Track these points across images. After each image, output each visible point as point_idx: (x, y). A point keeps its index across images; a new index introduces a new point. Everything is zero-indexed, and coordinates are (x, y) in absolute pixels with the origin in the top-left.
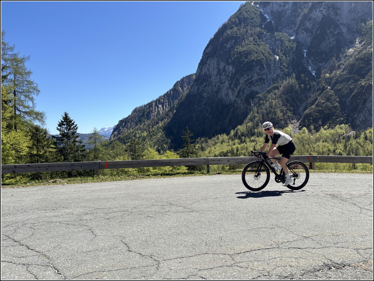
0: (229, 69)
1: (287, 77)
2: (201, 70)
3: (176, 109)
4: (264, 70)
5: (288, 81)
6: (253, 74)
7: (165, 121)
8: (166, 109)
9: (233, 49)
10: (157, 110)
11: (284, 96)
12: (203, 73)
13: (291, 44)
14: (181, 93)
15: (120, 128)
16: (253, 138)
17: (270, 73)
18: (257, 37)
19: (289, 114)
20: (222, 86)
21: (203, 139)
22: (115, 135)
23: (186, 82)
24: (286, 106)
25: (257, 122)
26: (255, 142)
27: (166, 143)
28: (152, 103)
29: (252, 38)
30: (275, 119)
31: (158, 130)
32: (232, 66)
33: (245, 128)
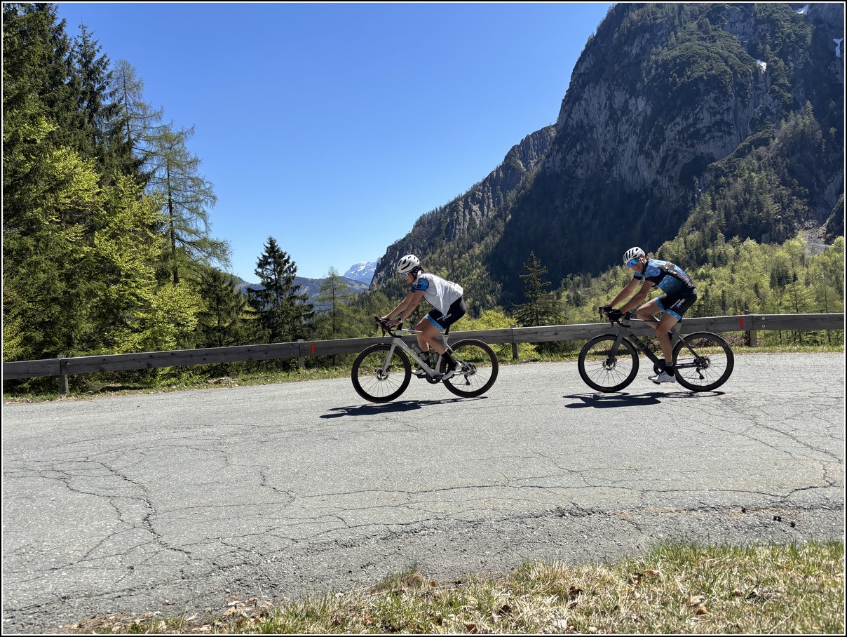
0: (637, 108)
1: (789, 112)
2: (569, 116)
3: (512, 211)
4: (728, 100)
5: (792, 123)
6: (698, 112)
7: (488, 241)
8: (490, 213)
9: (645, 57)
10: (468, 217)
11: (784, 160)
12: (575, 122)
13: (799, 27)
14: (523, 174)
15: (391, 264)
16: (701, 269)
17: (745, 106)
18: (707, 20)
19: (798, 205)
20: (621, 148)
21: (577, 278)
22: (380, 280)
23: (534, 147)
24: (790, 186)
25: (712, 230)
26: (708, 280)
27: (491, 292)
28: (456, 201)
29: (695, 23)
30: (761, 221)
31: (472, 263)
32: (644, 98)
33: (683, 246)
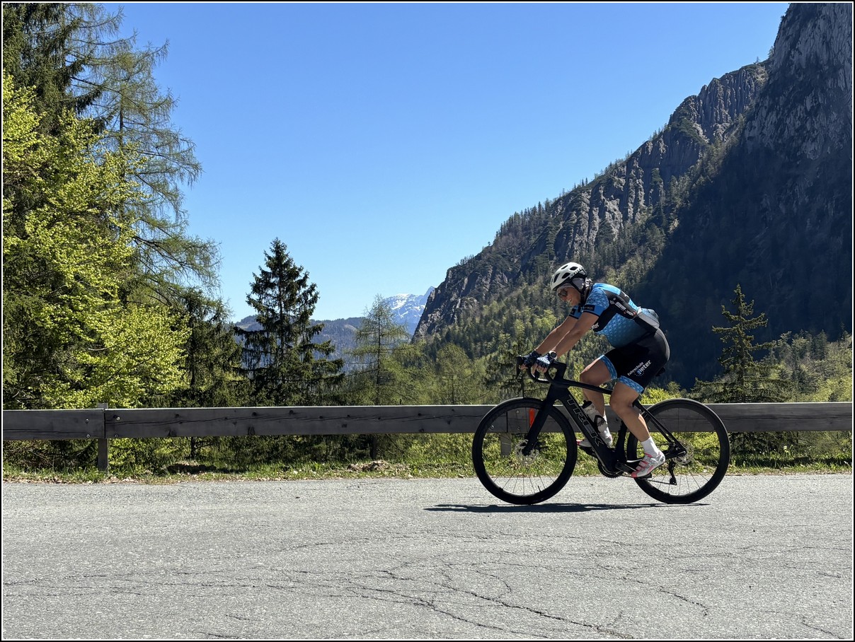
2: (793, 46)
3: (681, 214)
7: (634, 265)
8: (638, 215)
10: (597, 221)
12: (803, 58)
14: (703, 147)
15: (453, 299)
21: (800, 342)
22: (433, 326)
23: (725, 100)
28: (576, 193)
